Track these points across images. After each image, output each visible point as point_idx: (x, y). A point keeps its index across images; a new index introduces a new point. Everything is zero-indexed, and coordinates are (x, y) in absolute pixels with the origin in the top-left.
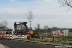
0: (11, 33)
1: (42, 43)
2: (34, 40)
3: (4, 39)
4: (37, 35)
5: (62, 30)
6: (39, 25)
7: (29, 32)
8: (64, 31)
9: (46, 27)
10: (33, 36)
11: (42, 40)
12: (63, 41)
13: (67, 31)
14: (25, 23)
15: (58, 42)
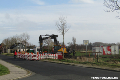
0: (34, 52)
1: (80, 65)
2: (68, 61)
3: (25, 60)
4: (72, 54)
5: (109, 47)
6: (74, 40)
7: (62, 50)
8: (113, 48)
9: (86, 41)
10: (67, 55)
11: (80, 61)
12: (111, 63)
13: (117, 48)
14: (55, 37)
15: (105, 64)
